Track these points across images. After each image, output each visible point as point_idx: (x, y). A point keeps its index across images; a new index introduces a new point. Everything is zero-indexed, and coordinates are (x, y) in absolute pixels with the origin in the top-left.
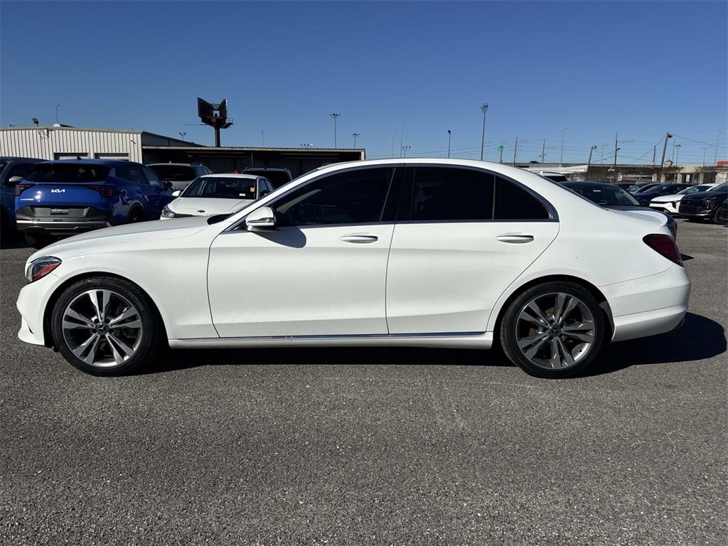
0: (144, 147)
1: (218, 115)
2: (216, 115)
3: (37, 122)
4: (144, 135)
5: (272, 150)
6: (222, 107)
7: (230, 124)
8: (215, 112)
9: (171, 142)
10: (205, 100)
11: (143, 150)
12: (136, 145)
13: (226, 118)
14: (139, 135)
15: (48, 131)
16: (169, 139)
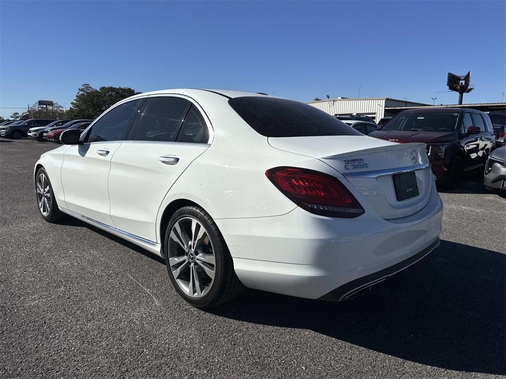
0: (386, 108)
1: (463, 84)
2: (462, 83)
3: (328, 97)
4: (387, 100)
5: (480, 105)
6: (467, 78)
7: (471, 89)
8: (461, 82)
9: (407, 104)
10: (454, 74)
11: (385, 110)
12: (381, 107)
13: (468, 85)
14: (384, 101)
15: (334, 101)
16: (406, 102)
